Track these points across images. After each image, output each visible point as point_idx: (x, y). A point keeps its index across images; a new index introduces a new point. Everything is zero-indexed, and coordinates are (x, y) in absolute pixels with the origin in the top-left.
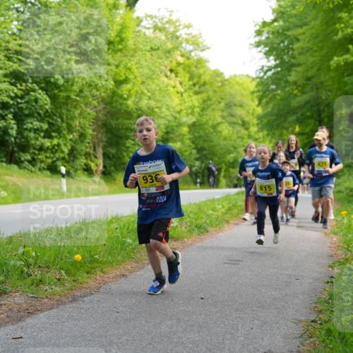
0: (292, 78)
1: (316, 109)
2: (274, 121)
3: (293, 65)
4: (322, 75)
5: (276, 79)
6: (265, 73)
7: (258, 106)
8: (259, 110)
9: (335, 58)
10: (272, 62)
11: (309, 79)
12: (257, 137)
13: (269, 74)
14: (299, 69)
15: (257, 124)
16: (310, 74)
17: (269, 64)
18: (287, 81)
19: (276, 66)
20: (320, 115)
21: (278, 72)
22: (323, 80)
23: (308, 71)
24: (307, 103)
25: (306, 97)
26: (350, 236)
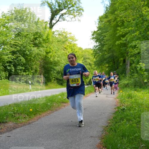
0: (104, 49)
1: (112, 58)
2: (100, 63)
3: (105, 45)
4: (114, 48)
5: (99, 49)
7: (94, 58)
8: (95, 60)
9: (117, 42)
11: (110, 49)
12: (94, 68)
13: (97, 48)
14: (106, 46)
15: (94, 64)
16: (110, 47)
17: (97, 45)
18: (103, 50)
19: (99, 45)
20: (114, 60)
21: (100, 47)
22: (114, 49)
23: (109, 46)
24: (110, 57)
25: (109, 55)
26: (122, 99)
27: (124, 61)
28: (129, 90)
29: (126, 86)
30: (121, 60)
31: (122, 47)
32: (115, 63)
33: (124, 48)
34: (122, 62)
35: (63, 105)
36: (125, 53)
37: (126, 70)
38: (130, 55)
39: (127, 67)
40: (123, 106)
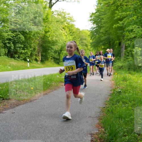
0: (101, 31)
1: (109, 41)
2: (96, 44)
3: (102, 27)
4: (111, 30)
5: (96, 31)
6: (93, 29)
7: (90, 40)
8: (91, 41)
9: (114, 25)
10: (95, 26)
11: (106, 31)
12: (90, 49)
13: (94, 29)
14: (104, 28)
15: (90, 45)
16: (107, 30)
17: (94, 27)
18: (100, 32)
19: (96, 27)
20: (110, 43)
21: (97, 29)
22: (111, 32)
24: (106, 39)
25: (106, 37)
26: (117, 81)
27: (120, 44)
28: (123, 73)
29: (120, 68)
30: (117, 43)
31: (119, 30)
32: (111, 46)
33: (121, 31)
34: (118, 45)
35: (62, 84)
36: (121, 36)
37: (121, 53)
38: (126, 38)
39: (122, 49)
40: (118, 88)
